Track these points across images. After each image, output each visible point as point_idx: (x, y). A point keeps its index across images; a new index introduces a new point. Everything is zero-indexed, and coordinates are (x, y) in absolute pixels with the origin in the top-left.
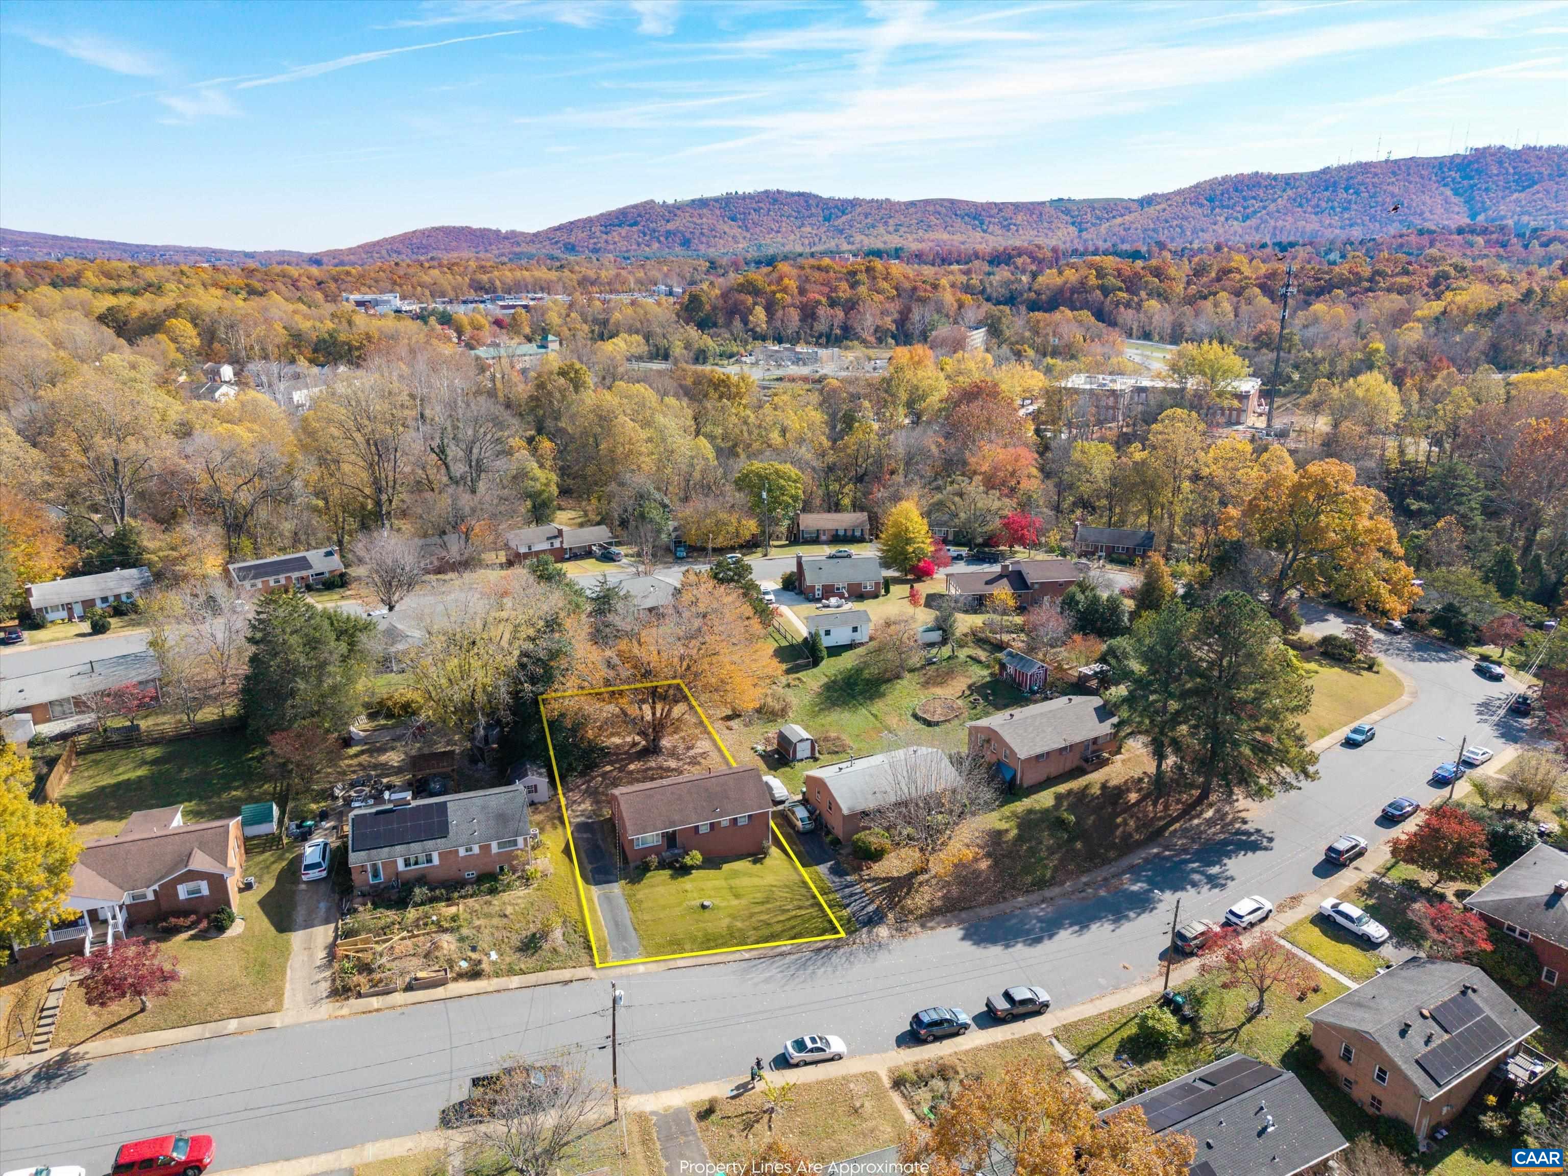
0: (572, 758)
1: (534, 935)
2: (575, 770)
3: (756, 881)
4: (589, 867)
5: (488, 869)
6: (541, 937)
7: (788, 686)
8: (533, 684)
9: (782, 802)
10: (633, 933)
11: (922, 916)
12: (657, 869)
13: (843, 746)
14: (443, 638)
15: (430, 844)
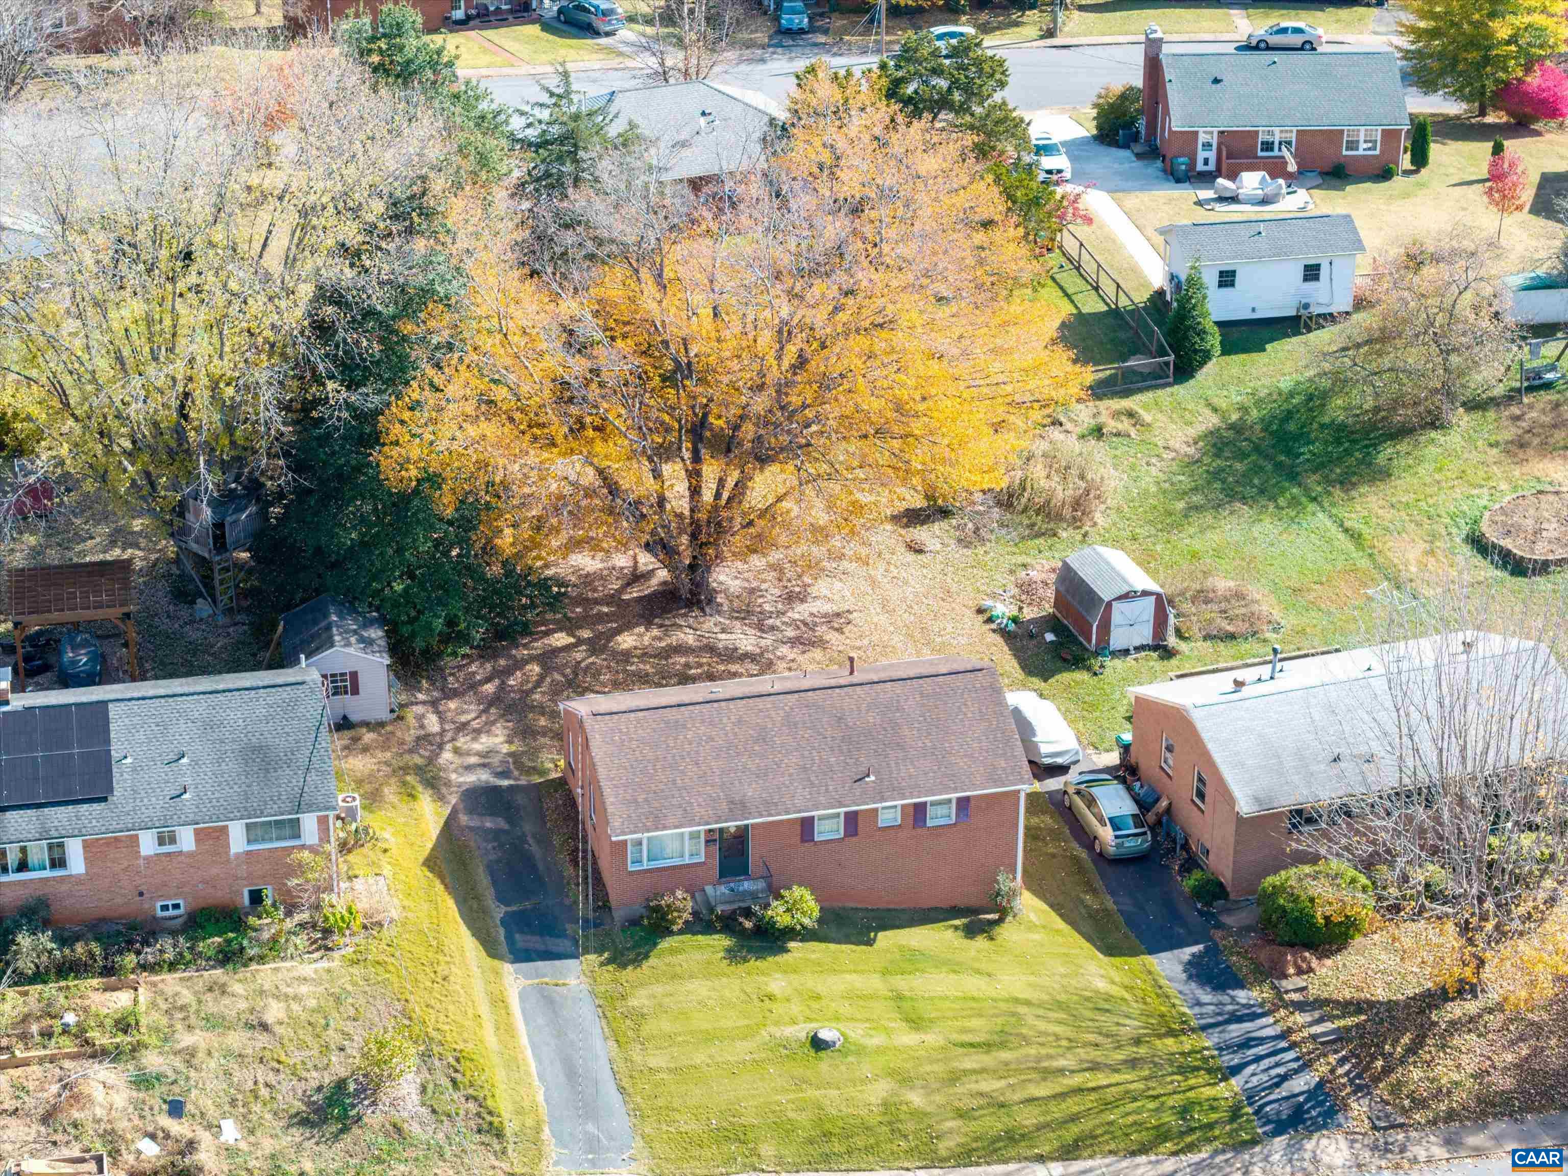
0: (457, 606)
1: (341, 1085)
2: (463, 638)
3: (973, 985)
4: (499, 912)
5: (219, 895)
6: (361, 1090)
7: (1098, 432)
8: (352, 385)
9: (1062, 770)
10: (615, 1098)
11: (1451, 1116)
12: (689, 928)
13: (1251, 618)
14: (101, 239)
15: (59, 816)
